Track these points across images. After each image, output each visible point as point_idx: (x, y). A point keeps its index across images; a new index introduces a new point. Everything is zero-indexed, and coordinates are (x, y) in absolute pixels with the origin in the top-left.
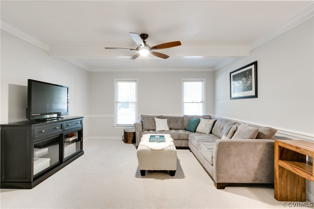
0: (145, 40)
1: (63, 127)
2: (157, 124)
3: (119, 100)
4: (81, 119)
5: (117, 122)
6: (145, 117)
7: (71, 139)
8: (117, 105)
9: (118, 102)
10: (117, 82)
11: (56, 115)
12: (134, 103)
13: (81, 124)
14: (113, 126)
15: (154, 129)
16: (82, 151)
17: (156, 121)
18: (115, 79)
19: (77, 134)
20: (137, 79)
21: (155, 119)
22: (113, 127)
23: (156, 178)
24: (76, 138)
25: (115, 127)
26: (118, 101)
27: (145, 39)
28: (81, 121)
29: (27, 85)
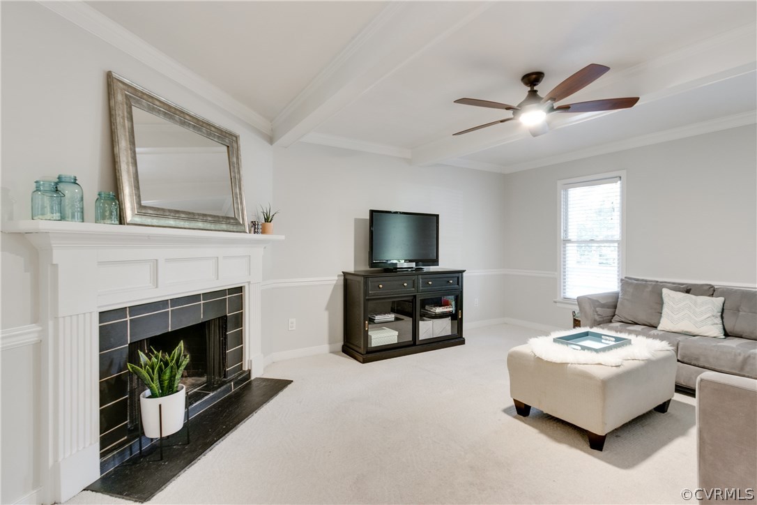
0: (535, 88)
1: (416, 285)
2: (665, 310)
3: (572, 235)
4: (457, 275)
5: (564, 293)
6: (631, 284)
7: (439, 310)
8: (565, 248)
9: (569, 241)
10: (566, 190)
11: (414, 263)
12: (613, 242)
13: (458, 284)
14: (555, 300)
15: (653, 322)
16: (461, 337)
17: (665, 299)
18: (559, 183)
19: (453, 303)
20: (623, 173)
21: (665, 291)
22: (555, 302)
23: (542, 431)
24: (451, 309)
25: (558, 305)
26: (569, 238)
27: (535, 85)
28: (458, 278)
29: (368, 218)
